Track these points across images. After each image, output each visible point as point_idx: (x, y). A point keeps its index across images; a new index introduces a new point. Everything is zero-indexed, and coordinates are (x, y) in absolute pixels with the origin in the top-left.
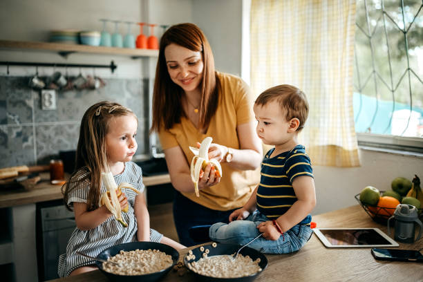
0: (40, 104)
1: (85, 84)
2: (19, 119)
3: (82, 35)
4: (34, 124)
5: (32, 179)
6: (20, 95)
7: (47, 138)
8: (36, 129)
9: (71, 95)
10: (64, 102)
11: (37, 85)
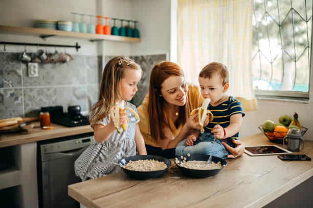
0: (27, 73)
1: (60, 58)
2: (12, 84)
3: (59, 23)
4: (22, 88)
5: (29, 126)
6: (13, 66)
7: (32, 98)
8: (24, 91)
9: (48, 66)
10: (43, 72)
11: (26, 59)
